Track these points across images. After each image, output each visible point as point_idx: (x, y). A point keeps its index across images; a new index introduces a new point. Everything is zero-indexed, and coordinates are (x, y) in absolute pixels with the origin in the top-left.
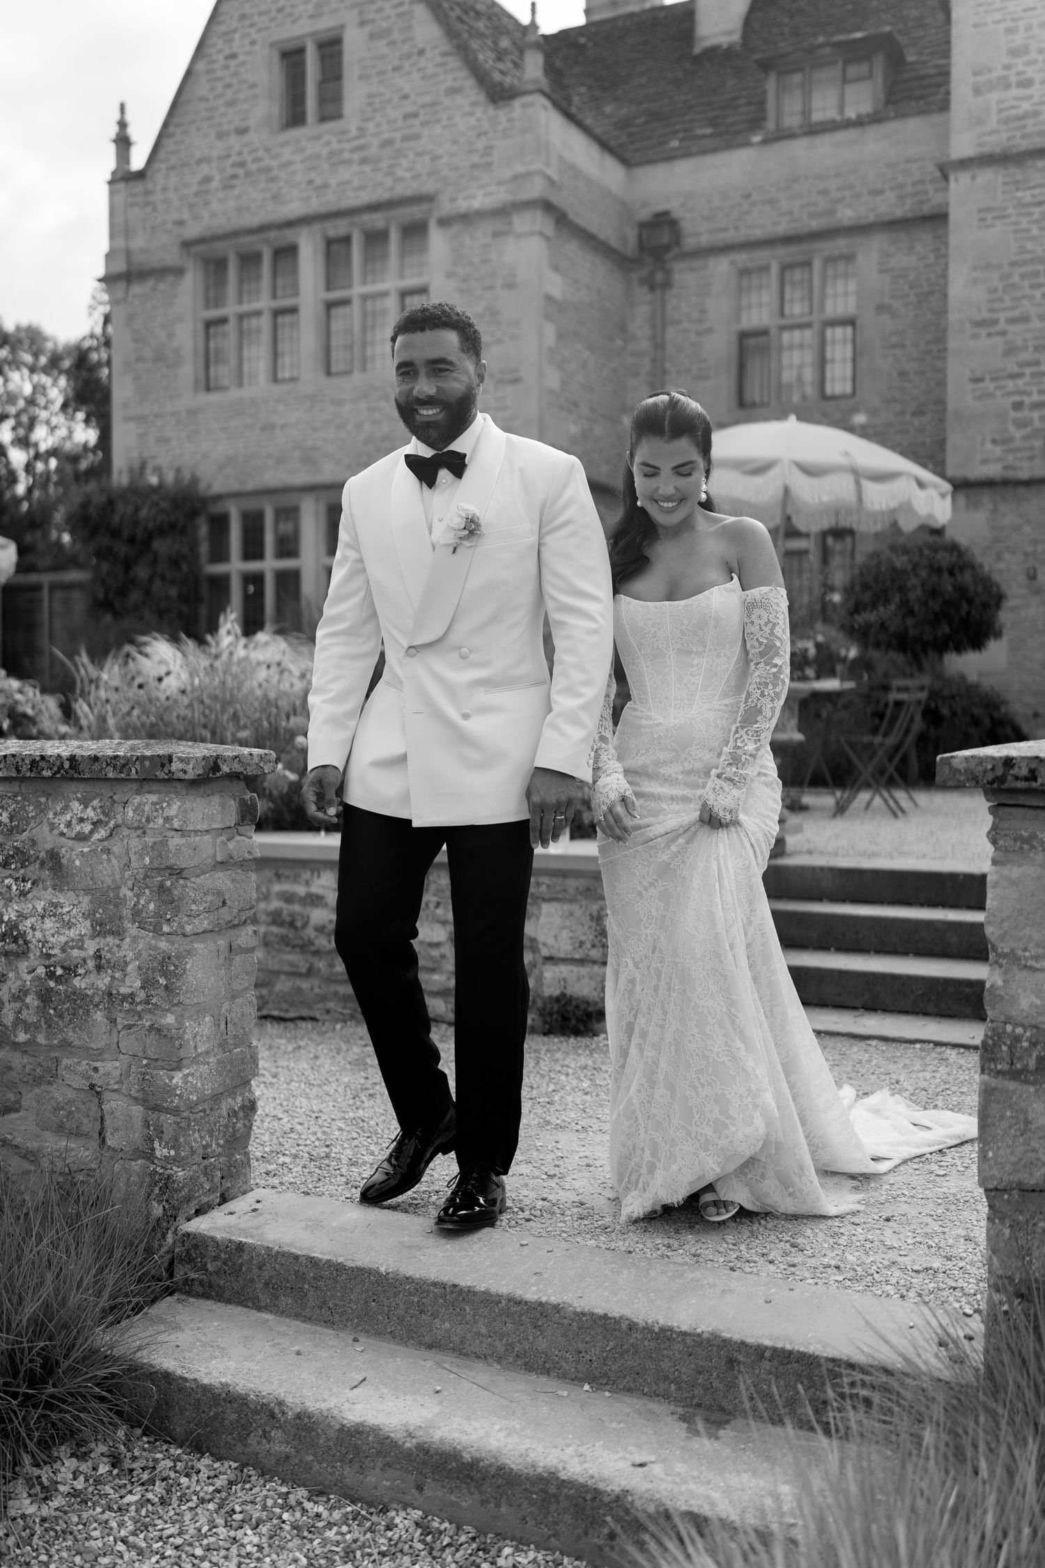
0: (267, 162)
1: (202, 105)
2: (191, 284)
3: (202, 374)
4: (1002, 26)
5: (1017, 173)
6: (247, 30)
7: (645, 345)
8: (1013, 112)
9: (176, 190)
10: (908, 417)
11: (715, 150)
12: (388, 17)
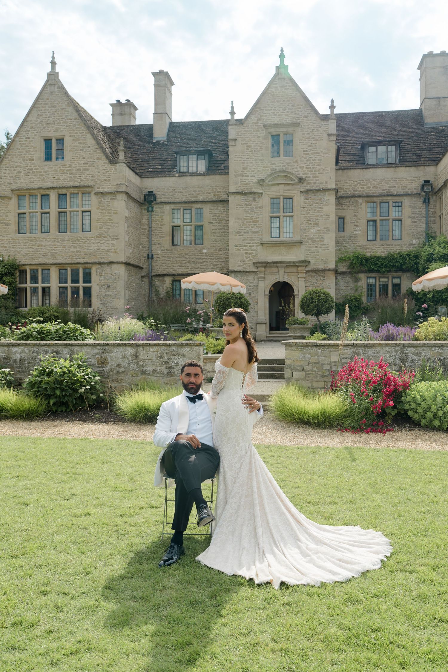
0: (39, 170)
1: (18, 151)
2: (14, 201)
3: (17, 229)
4: (241, 161)
5: (245, 197)
6: (33, 131)
7: (146, 227)
8: (244, 182)
9: (9, 174)
10: (217, 251)
11: (166, 177)
12: (79, 136)
